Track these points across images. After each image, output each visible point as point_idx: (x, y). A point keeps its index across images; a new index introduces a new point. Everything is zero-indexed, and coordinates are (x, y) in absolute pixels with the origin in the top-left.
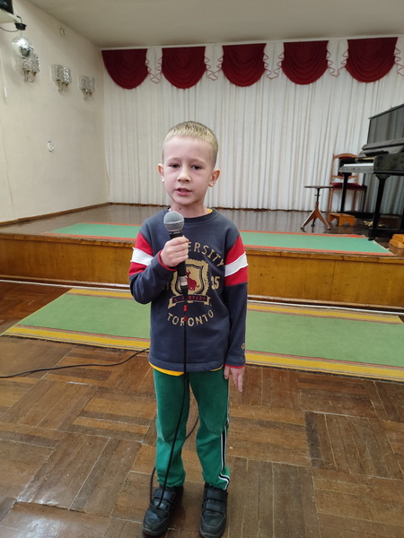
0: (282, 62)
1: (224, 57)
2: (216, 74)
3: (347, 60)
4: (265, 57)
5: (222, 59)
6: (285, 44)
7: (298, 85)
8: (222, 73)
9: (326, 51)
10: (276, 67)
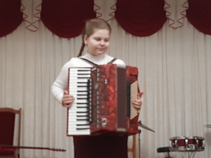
0: (187, 11)
1: (117, 4)
8: (115, 22)
10: (179, 16)
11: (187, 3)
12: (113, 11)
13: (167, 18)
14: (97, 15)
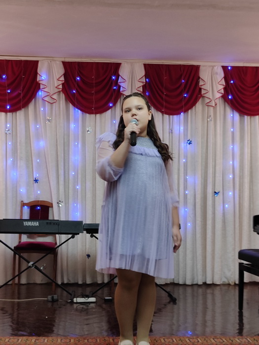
0: (143, 86)
1: (65, 75)
2: (55, 97)
3: (225, 89)
4: (120, 80)
5: (62, 78)
6: (145, 65)
7: (166, 116)
8: (63, 96)
9: (199, 78)
11: (144, 77)
12: (61, 83)
13: (122, 94)
14: (41, 87)
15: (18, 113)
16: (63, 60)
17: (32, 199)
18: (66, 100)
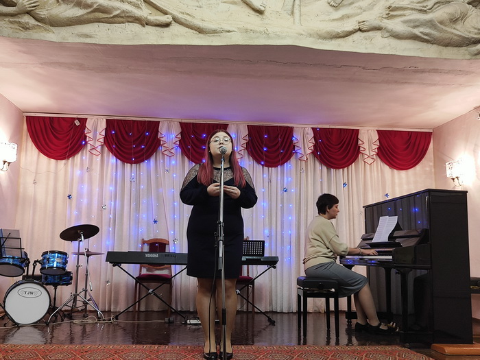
1: (181, 133)
2: (173, 151)
5: (180, 136)
8: (179, 151)
12: (178, 139)
14: (162, 143)
15: (141, 164)
16: (180, 121)
17: (152, 237)
18: (182, 154)
